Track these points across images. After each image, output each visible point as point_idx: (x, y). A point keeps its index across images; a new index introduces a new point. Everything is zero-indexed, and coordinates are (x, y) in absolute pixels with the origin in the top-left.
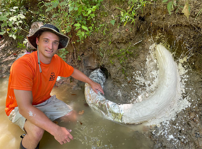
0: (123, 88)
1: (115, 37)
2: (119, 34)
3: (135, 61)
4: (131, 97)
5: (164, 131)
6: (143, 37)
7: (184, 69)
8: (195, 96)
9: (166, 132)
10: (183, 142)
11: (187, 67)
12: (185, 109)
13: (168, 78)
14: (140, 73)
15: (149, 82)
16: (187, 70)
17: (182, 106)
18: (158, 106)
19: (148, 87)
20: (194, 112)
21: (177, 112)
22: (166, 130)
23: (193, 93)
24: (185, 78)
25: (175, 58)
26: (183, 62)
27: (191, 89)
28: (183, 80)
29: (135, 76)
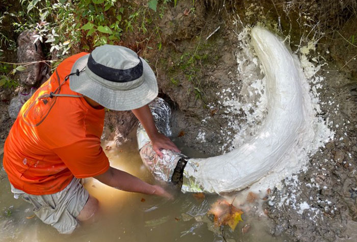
0: (205, 125)
1: (168, 32)
2: (173, 24)
3: (216, 71)
4: (222, 140)
5: (289, 196)
6: (220, 19)
7: (313, 65)
8: (340, 116)
9: (294, 197)
10: (329, 213)
11: (318, 61)
12: (324, 147)
13: (283, 92)
14: (230, 91)
15: (250, 105)
16: (319, 67)
17: (319, 140)
18: (272, 151)
19: (250, 115)
20: (343, 148)
21: (310, 154)
22: (294, 193)
23: (337, 110)
24: (317, 83)
25: (293, 47)
26: (307, 52)
27: (331, 104)
28: (314, 87)
29: (222, 100)
